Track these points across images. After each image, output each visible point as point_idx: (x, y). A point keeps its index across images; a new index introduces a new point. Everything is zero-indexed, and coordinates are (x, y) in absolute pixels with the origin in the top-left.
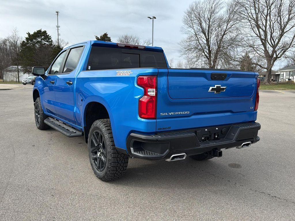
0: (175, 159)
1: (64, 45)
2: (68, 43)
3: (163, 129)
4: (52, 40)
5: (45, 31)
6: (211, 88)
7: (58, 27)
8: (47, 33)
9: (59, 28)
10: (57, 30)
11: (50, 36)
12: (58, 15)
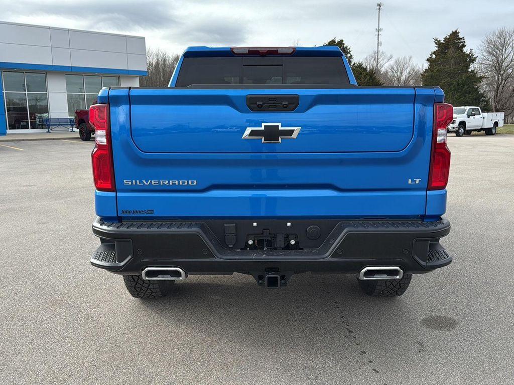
0: (159, 276)
1: (385, 60)
2: (391, 57)
3: (135, 212)
4: (351, 56)
5: (342, 41)
6: (248, 131)
7: (378, 31)
8: (344, 44)
9: (380, 32)
10: (377, 36)
11: (348, 48)
12: (379, 9)
